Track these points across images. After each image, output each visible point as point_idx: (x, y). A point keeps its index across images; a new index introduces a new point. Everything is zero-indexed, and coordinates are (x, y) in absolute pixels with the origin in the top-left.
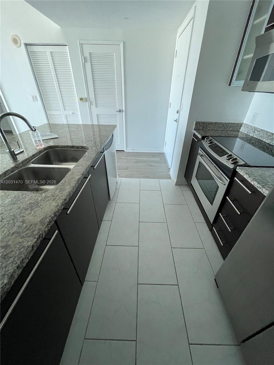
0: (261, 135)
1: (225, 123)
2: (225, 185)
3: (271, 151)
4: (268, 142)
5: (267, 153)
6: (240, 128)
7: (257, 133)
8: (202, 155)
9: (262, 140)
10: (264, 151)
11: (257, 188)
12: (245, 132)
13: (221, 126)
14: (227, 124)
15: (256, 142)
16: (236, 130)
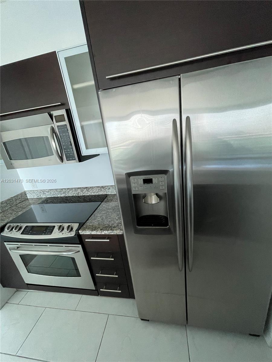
0: (52, 193)
1: (8, 200)
2: (79, 251)
3: (71, 200)
4: (63, 196)
5: (69, 203)
6: (27, 196)
7: (47, 193)
8: (18, 248)
9: (57, 196)
10: (66, 203)
11: (109, 234)
12: (36, 197)
13: (5, 204)
14: (10, 200)
15: (53, 200)
16: (24, 200)
